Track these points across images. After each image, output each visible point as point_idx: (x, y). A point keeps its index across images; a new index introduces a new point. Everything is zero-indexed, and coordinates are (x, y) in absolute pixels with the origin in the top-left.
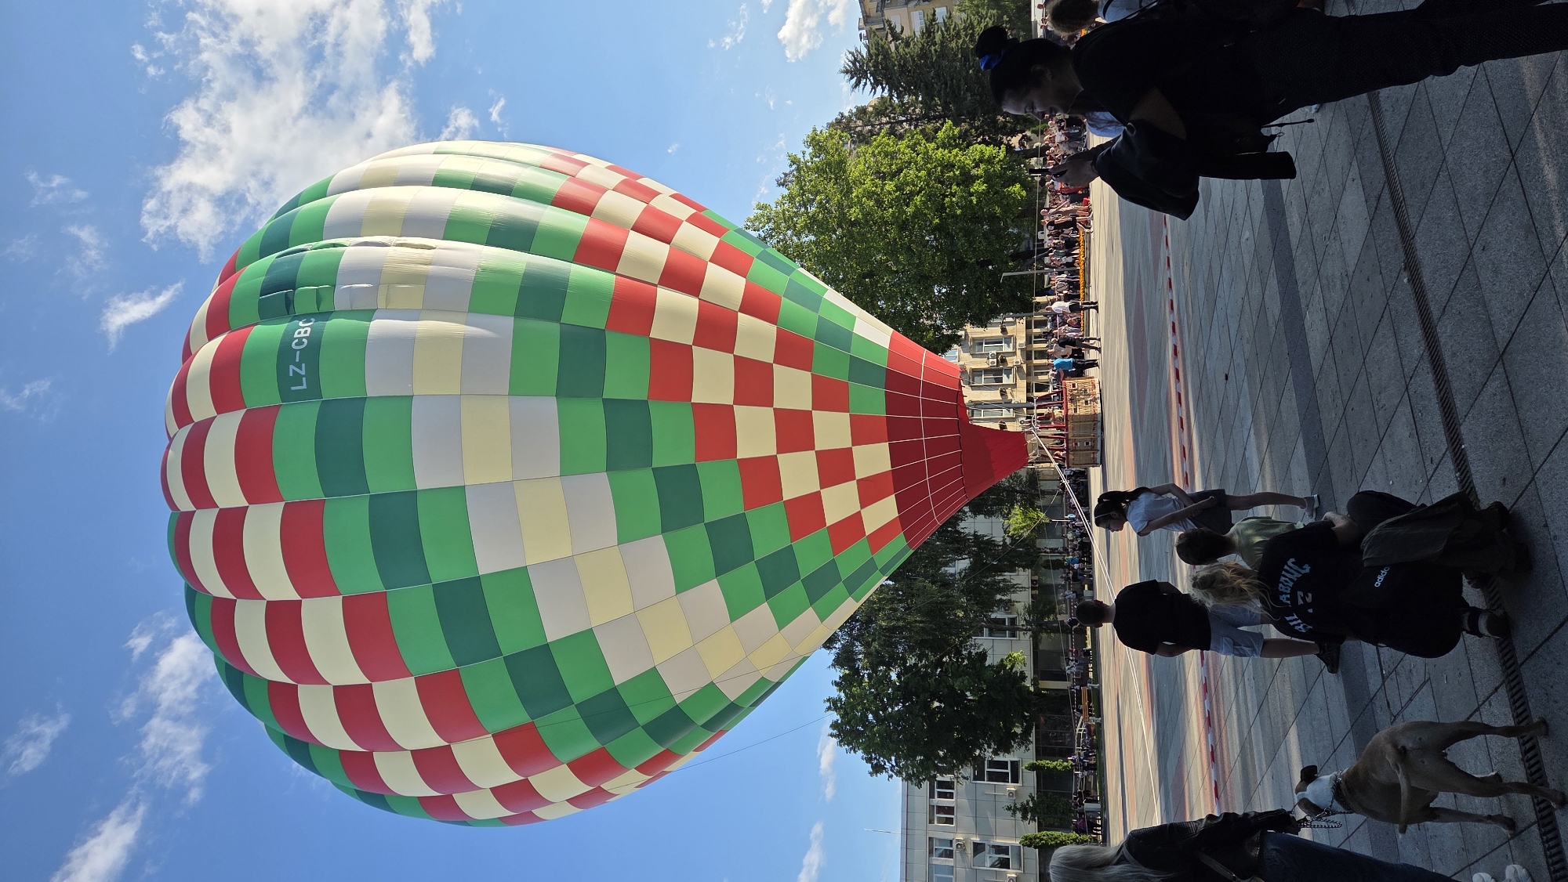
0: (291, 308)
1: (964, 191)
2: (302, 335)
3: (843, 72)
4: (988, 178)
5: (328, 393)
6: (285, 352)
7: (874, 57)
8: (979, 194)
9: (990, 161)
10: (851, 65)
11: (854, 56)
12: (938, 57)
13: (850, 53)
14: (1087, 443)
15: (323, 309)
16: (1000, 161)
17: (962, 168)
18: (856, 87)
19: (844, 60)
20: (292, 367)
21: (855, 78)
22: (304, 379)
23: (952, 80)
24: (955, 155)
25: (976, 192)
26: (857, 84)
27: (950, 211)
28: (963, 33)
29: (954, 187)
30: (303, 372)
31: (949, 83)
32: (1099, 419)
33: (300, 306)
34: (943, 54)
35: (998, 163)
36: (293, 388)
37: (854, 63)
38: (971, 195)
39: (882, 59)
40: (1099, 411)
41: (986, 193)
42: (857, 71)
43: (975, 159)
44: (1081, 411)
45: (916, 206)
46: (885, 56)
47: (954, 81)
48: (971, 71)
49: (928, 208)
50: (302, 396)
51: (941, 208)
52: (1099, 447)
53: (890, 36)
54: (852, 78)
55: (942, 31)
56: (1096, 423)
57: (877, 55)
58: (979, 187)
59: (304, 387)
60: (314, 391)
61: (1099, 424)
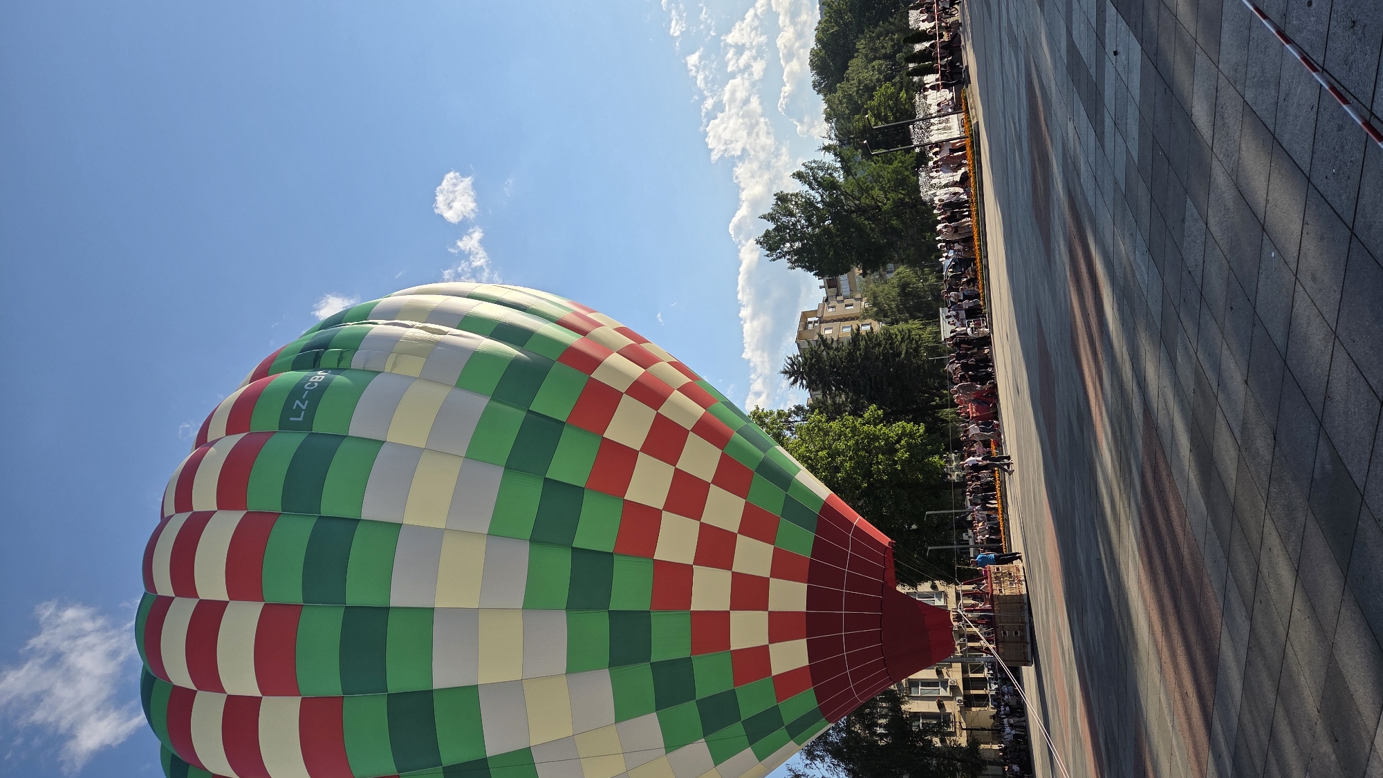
0: (317, 363)
1: (889, 460)
2: (316, 380)
3: (783, 372)
4: (909, 447)
5: (317, 428)
6: (297, 391)
7: (809, 361)
8: (903, 462)
9: (911, 435)
10: (790, 367)
11: (792, 361)
12: (863, 360)
13: (789, 358)
14: (1016, 633)
15: (341, 365)
16: (920, 436)
17: (887, 439)
18: (793, 384)
19: (783, 364)
20: (298, 402)
21: (793, 378)
22: (303, 412)
23: (876, 378)
24: (881, 429)
25: (900, 459)
26: (795, 381)
27: (877, 477)
28: (884, 342)
29: (880, 456)
30: (304, 408)
31: (873, 379)
32: (1026, 601)
33: (324, 361)
34: (866, 357)
35: (919, 437)
36: (291, 419)
37: (792, 366)
38: (895, 463)
39: (815, 361)
40: (1024, 592)
41: (908, 461)
42: (795, 372)
43: (898, 434)
44: (1007, 592)
45: (846, 471)
46: (818, 360)
47: (878, 378)
48: (891, 370)
49: (856, 473)
50: (296, 427)
51: (868, 475)
52: (1029, 640)
53: (822, 346)
54: (790, 378)
55: (865, 340)
56: (1022, 605)
57: (811, 359)
58: (903, 454)
59: (301, 419)
60: (307, 424)
61: (1026, 607)
